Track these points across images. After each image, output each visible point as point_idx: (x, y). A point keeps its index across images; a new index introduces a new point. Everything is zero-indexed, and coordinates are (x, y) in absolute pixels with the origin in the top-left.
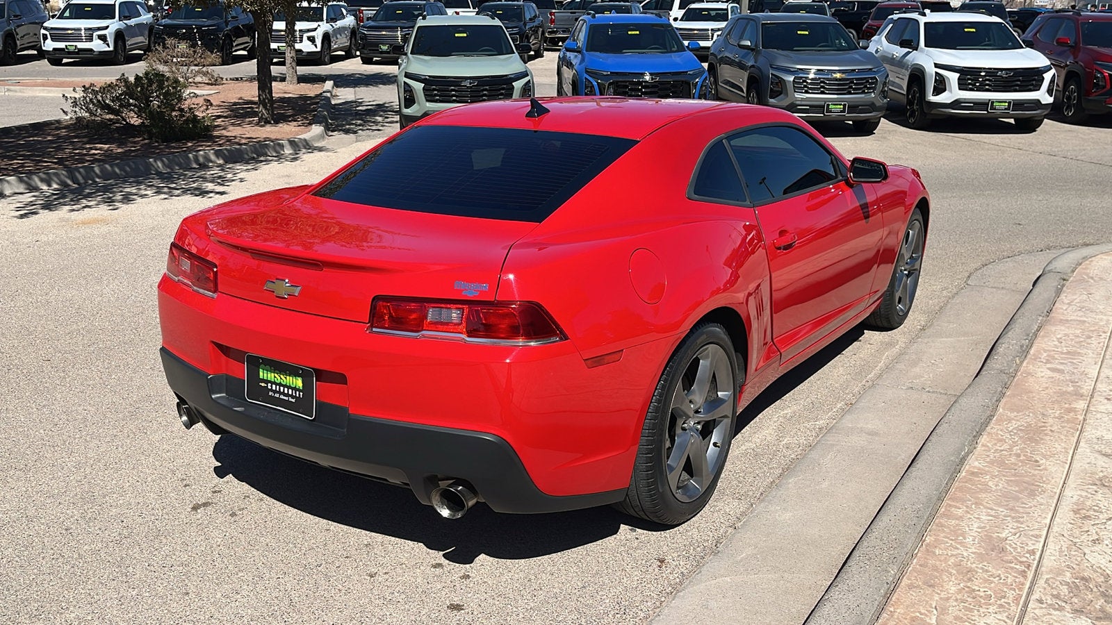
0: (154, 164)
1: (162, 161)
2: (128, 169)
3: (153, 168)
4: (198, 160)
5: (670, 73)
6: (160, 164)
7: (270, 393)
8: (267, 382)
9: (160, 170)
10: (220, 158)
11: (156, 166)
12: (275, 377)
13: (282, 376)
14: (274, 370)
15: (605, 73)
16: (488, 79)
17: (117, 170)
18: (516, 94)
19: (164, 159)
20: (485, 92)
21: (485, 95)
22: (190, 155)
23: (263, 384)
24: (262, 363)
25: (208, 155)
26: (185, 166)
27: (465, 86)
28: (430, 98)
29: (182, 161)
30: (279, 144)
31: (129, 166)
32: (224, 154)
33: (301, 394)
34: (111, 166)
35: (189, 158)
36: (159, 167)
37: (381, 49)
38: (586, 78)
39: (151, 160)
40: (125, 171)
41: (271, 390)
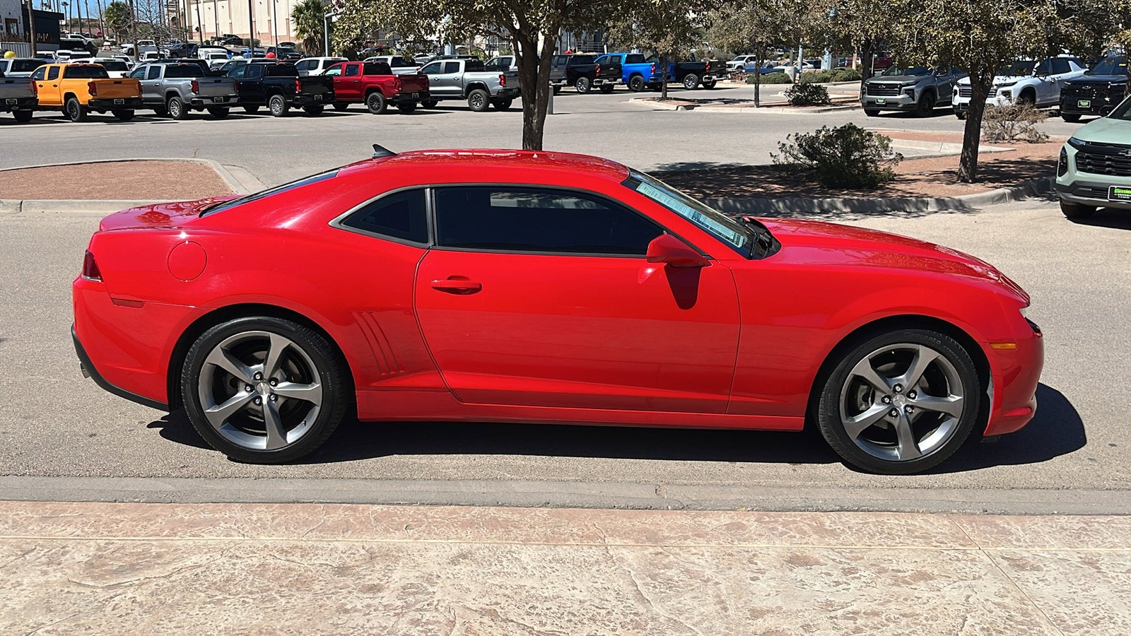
0: (775, 204)
1: (785, 203)
2: (749, 205)
3: (773, 208)
4: (823, 206)
6: (781, 205)
9: (779, 210)
10: (847, 207)
11: (776, 206)
17: (738, 205)
19: (787, 201)
22: (815, 201)
25: (835, 202)
26: (807, 210)
27: (1124, 156)
28: (1082, 167)
29: (805, 205)
30: (923, 202)
31: (751, 204)
32: (854, 204)
34: (734, 201)
35: (813, 203)
36: (779, 208)
37: (1080, 105)
39: (773, 200)
40: (746, 207)
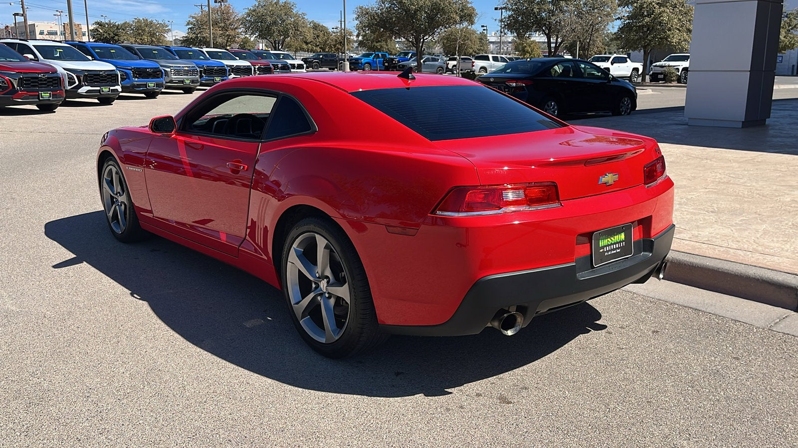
7: (606, 254)
8: (603, 247)
12: (608, 241)
13: (612, 238)
14: (608, 236)
23: (601, 251)
24: (600, 236)
33: (624, 243)
41: (606, 251)
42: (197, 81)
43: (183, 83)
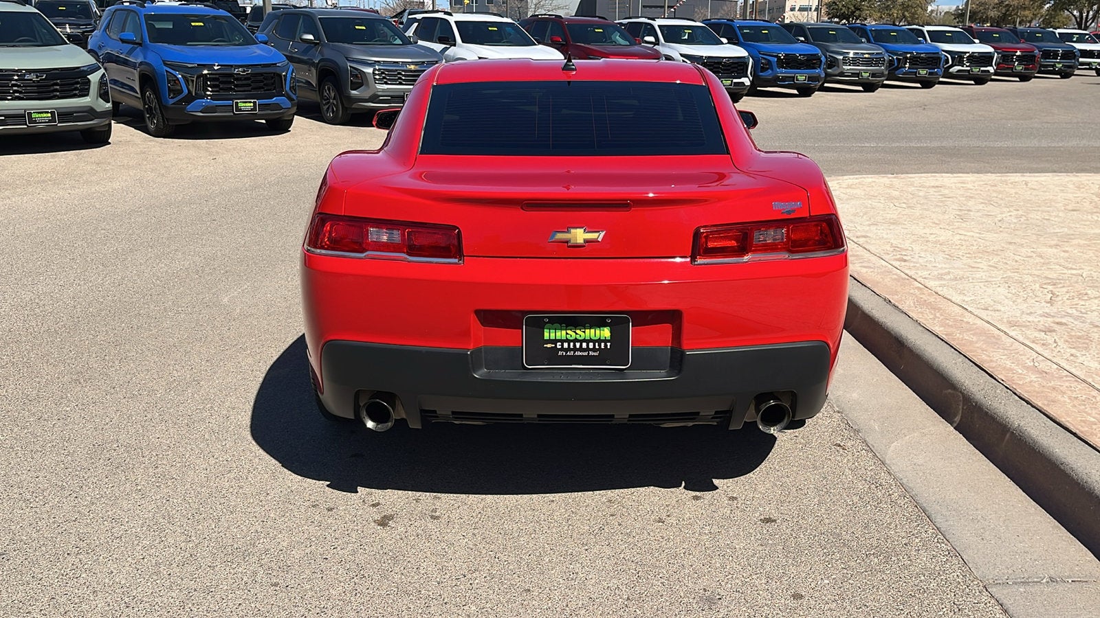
5: (260, 65)
7: (560, 353)
8: (555, 341)
12: (567, 334)
13: (578, 331)
14: (567, 327)
15: (190, 66)
16: (57, 71)
18: (94, 89)
20: (55, 87)
21: (56, 90)
23: (549, 346)
24: (547, 323)
27: (31, 80)
33: (609, 344)
38: (167, 71)
41: (562, 349)
42: (882, 75)
43: (858, 77)
